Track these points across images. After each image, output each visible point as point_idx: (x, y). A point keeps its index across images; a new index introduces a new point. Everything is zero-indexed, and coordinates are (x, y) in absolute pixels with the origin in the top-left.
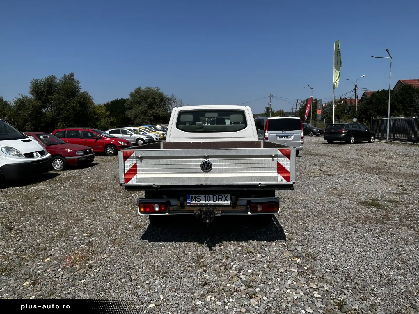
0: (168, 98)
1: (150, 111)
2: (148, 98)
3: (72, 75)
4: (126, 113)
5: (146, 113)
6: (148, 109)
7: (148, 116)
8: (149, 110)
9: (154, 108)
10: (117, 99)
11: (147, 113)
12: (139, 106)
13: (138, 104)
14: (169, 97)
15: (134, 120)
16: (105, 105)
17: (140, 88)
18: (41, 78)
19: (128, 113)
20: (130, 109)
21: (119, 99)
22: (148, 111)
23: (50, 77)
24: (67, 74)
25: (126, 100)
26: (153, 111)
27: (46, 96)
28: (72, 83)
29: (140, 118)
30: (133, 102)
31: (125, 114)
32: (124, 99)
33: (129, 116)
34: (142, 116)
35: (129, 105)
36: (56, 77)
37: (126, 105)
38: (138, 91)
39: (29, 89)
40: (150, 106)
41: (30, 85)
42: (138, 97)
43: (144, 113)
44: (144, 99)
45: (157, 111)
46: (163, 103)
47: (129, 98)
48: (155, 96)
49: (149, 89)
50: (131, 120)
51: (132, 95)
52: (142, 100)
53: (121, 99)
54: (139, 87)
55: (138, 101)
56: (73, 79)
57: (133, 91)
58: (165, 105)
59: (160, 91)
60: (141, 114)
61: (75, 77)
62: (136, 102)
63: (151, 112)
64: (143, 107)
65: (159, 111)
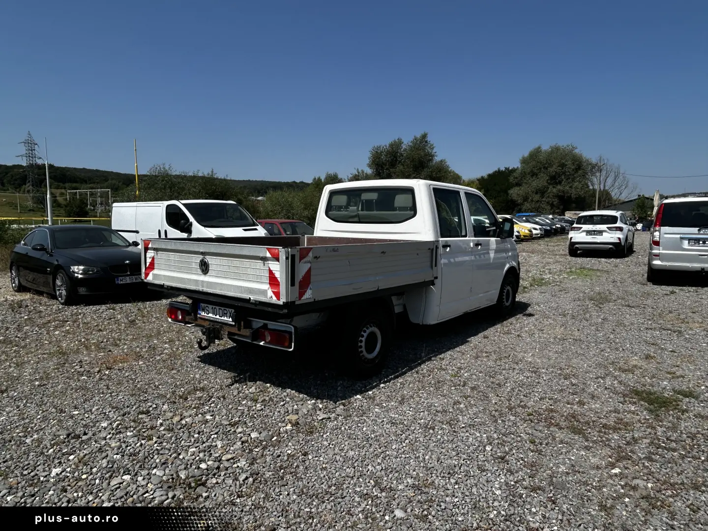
0: (590, 164)
1: (554, 187)
2: (551, 165)
3: (424, 136)
4: (511, 192)
5: (544, 192)
6: (549, 184)
7: (549, 197)
8: (551, 187)
9: (560, 183)
10: (499, 169)
11: (546, 191)
12: (534, 180)
13: (532, 176)
14: (594, 161)
15: (522, 204)
16: (478, 180)
17: (539, 148)
18: (383, 144)
19: (515, 193)
20: (518, 185)
21: (503, 169)
22: (548, 188)
23: (395, 142)
24: (419, 136)
25: (514, 170)
26: (559, 187)
27: (387, 169)
28: (424, 149)
29: (532, 201)
30: (523, 174)
31: (508, 194)
32: (510, 168)
33: (515, 197)
34: (537, 197)
35: (517, 178)
36: (402, 140)
37: (511, 179)
38: (535, 154)
39: (367, 161)
40: (554, 180)
41: (369, 155)
42: (534, 163)
43: (542, 192)
44: (544, 168)
45: (567, 188)
46: (580, 172)
47: (519, 167)
48: (564, 161)
49: (556, 150)
50: (518, 205)
51: (524, 161)
52: (540, 169)
53: (506, 168)
54: (537, 146)
55: (532, 171)
56: (426, 142)
57: (526, 154)
58: (584, 176)
59: (577, 151)
60: (537, 193)
61: (429, 139)
62: (529, 174)
63: (554, 190)
64: (541, 181)
65: (571, 187)
